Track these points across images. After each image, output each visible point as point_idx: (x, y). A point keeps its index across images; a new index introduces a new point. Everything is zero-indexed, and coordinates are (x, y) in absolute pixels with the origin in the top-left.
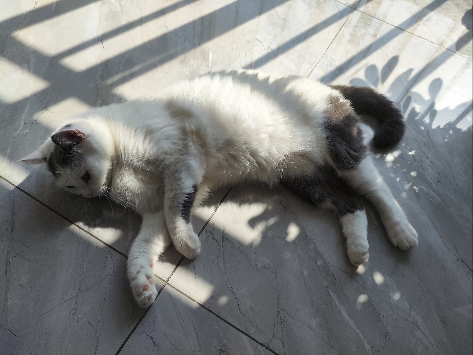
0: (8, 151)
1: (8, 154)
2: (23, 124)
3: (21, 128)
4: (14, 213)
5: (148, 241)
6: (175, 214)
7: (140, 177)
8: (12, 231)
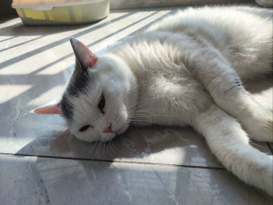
0: (11, 132)
1: (11, 134)
2: (19, 111)
3: (18, 114)
4: (41, 181)
5: (227, 133)
6: (236, 95)
7: (174, 78)
8: (48, 201)
